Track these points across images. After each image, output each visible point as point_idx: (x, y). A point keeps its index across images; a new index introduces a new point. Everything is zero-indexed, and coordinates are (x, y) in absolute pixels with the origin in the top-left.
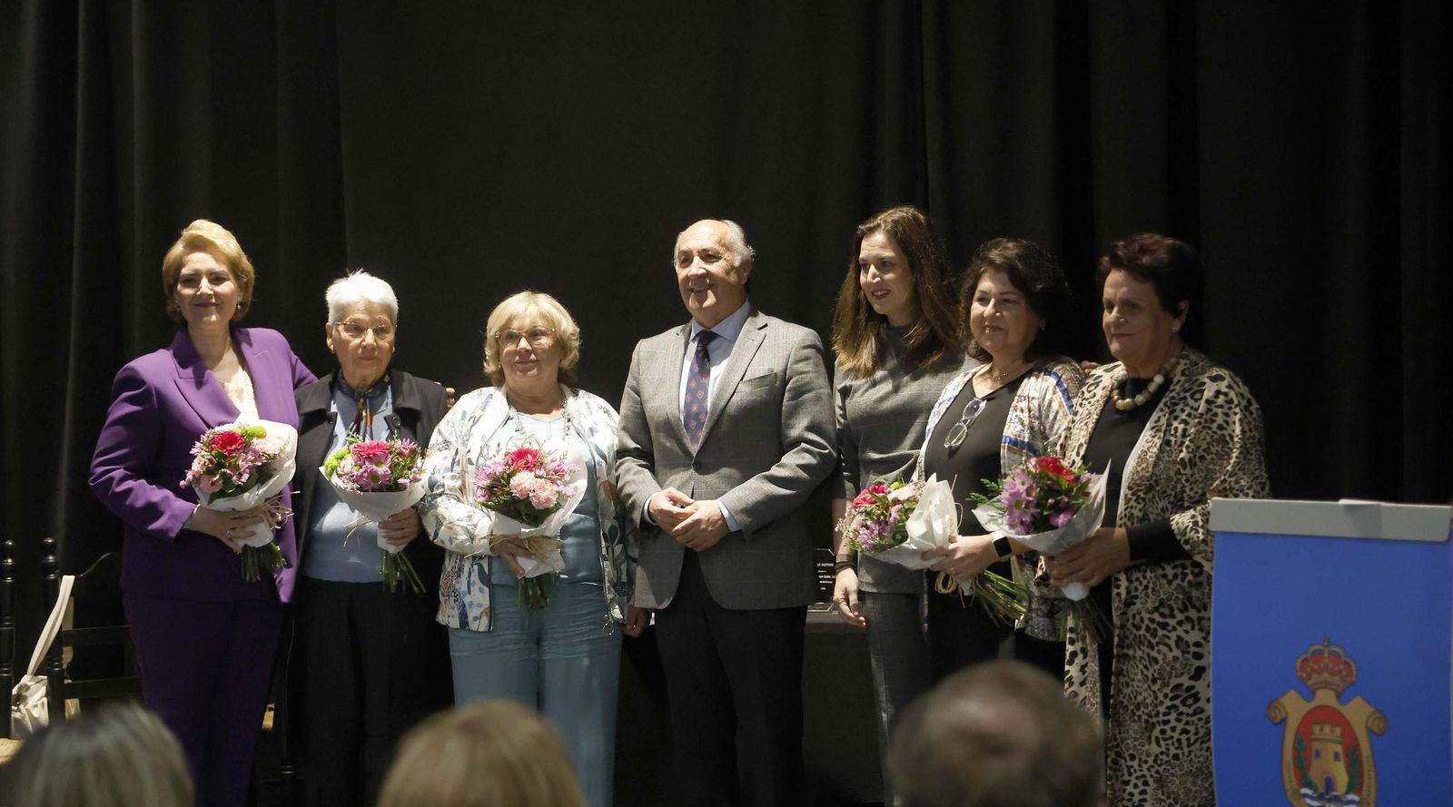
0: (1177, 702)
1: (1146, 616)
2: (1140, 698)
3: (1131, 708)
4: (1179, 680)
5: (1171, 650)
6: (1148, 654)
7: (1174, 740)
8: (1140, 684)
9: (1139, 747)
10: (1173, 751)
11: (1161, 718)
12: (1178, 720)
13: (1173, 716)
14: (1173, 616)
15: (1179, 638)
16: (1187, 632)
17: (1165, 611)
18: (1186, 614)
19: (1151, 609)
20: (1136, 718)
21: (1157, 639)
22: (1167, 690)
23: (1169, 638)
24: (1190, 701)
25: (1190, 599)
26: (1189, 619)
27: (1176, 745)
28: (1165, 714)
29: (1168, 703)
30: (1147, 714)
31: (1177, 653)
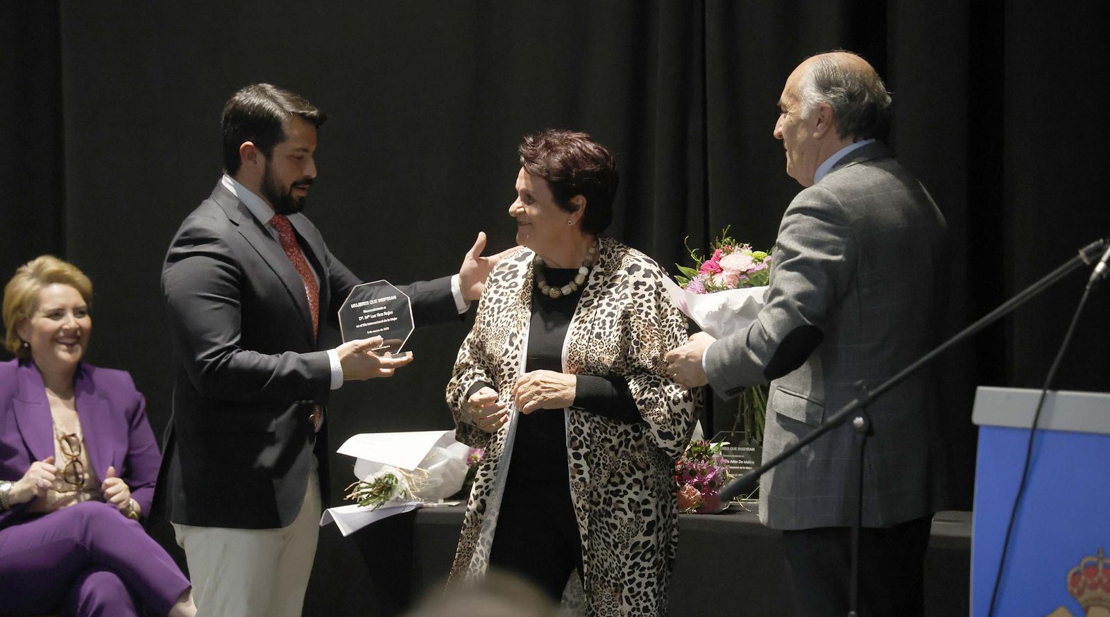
0: (638, 560)
1: (602, 491)
2: (606, 565)
3: (599, 576)
4: (636, 539)
5: (626, 513)
6: (607, 522)
7: (642, 594)
8: (604, 552)
9: (613, 609)
10: (642, 605)
11: (627, 578)
12: (642, 576)
13: (637, 572)
14: (623, 482)
15: (631, 500)
16: (636, 493)
17: (616, 479)
18: (634, 477)
19: (605, 483)
20: (606, 584)
21: (612, 507)
22: (627, 551)
23: (622, 503)
24: (648, 556)
25: (635, 462)
26: (636, 481)
27: (644, 598)
28: (629, 574)
29: (630, 563)
30: (614, 578)
31: (631, 515)
